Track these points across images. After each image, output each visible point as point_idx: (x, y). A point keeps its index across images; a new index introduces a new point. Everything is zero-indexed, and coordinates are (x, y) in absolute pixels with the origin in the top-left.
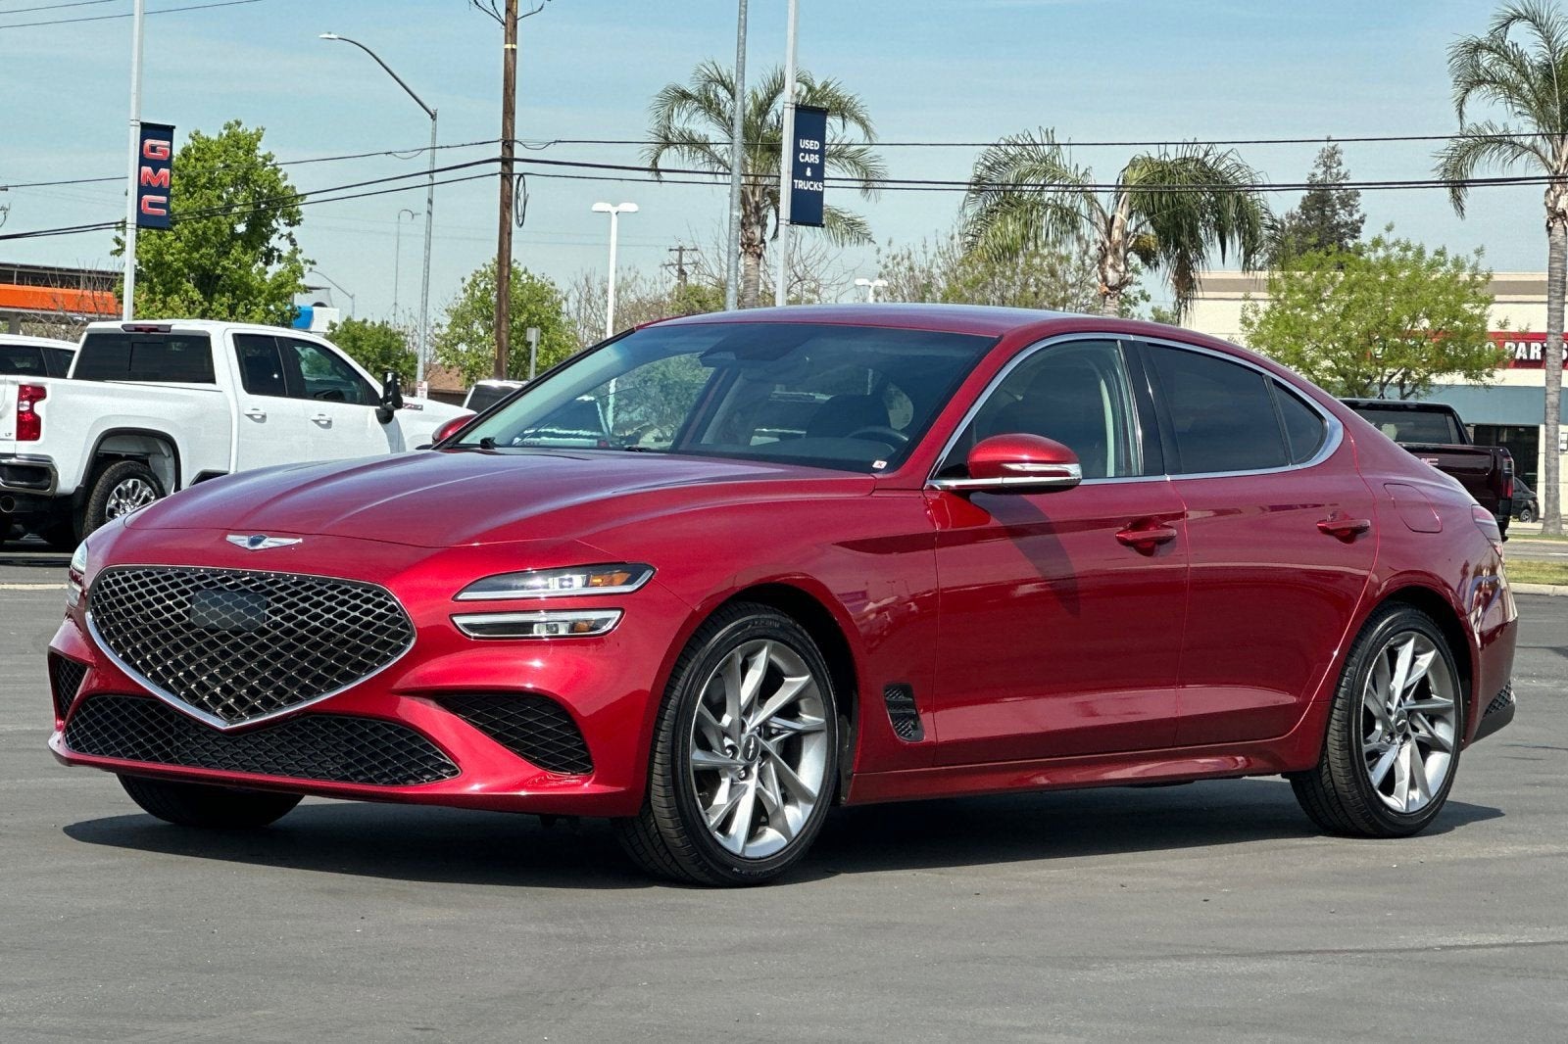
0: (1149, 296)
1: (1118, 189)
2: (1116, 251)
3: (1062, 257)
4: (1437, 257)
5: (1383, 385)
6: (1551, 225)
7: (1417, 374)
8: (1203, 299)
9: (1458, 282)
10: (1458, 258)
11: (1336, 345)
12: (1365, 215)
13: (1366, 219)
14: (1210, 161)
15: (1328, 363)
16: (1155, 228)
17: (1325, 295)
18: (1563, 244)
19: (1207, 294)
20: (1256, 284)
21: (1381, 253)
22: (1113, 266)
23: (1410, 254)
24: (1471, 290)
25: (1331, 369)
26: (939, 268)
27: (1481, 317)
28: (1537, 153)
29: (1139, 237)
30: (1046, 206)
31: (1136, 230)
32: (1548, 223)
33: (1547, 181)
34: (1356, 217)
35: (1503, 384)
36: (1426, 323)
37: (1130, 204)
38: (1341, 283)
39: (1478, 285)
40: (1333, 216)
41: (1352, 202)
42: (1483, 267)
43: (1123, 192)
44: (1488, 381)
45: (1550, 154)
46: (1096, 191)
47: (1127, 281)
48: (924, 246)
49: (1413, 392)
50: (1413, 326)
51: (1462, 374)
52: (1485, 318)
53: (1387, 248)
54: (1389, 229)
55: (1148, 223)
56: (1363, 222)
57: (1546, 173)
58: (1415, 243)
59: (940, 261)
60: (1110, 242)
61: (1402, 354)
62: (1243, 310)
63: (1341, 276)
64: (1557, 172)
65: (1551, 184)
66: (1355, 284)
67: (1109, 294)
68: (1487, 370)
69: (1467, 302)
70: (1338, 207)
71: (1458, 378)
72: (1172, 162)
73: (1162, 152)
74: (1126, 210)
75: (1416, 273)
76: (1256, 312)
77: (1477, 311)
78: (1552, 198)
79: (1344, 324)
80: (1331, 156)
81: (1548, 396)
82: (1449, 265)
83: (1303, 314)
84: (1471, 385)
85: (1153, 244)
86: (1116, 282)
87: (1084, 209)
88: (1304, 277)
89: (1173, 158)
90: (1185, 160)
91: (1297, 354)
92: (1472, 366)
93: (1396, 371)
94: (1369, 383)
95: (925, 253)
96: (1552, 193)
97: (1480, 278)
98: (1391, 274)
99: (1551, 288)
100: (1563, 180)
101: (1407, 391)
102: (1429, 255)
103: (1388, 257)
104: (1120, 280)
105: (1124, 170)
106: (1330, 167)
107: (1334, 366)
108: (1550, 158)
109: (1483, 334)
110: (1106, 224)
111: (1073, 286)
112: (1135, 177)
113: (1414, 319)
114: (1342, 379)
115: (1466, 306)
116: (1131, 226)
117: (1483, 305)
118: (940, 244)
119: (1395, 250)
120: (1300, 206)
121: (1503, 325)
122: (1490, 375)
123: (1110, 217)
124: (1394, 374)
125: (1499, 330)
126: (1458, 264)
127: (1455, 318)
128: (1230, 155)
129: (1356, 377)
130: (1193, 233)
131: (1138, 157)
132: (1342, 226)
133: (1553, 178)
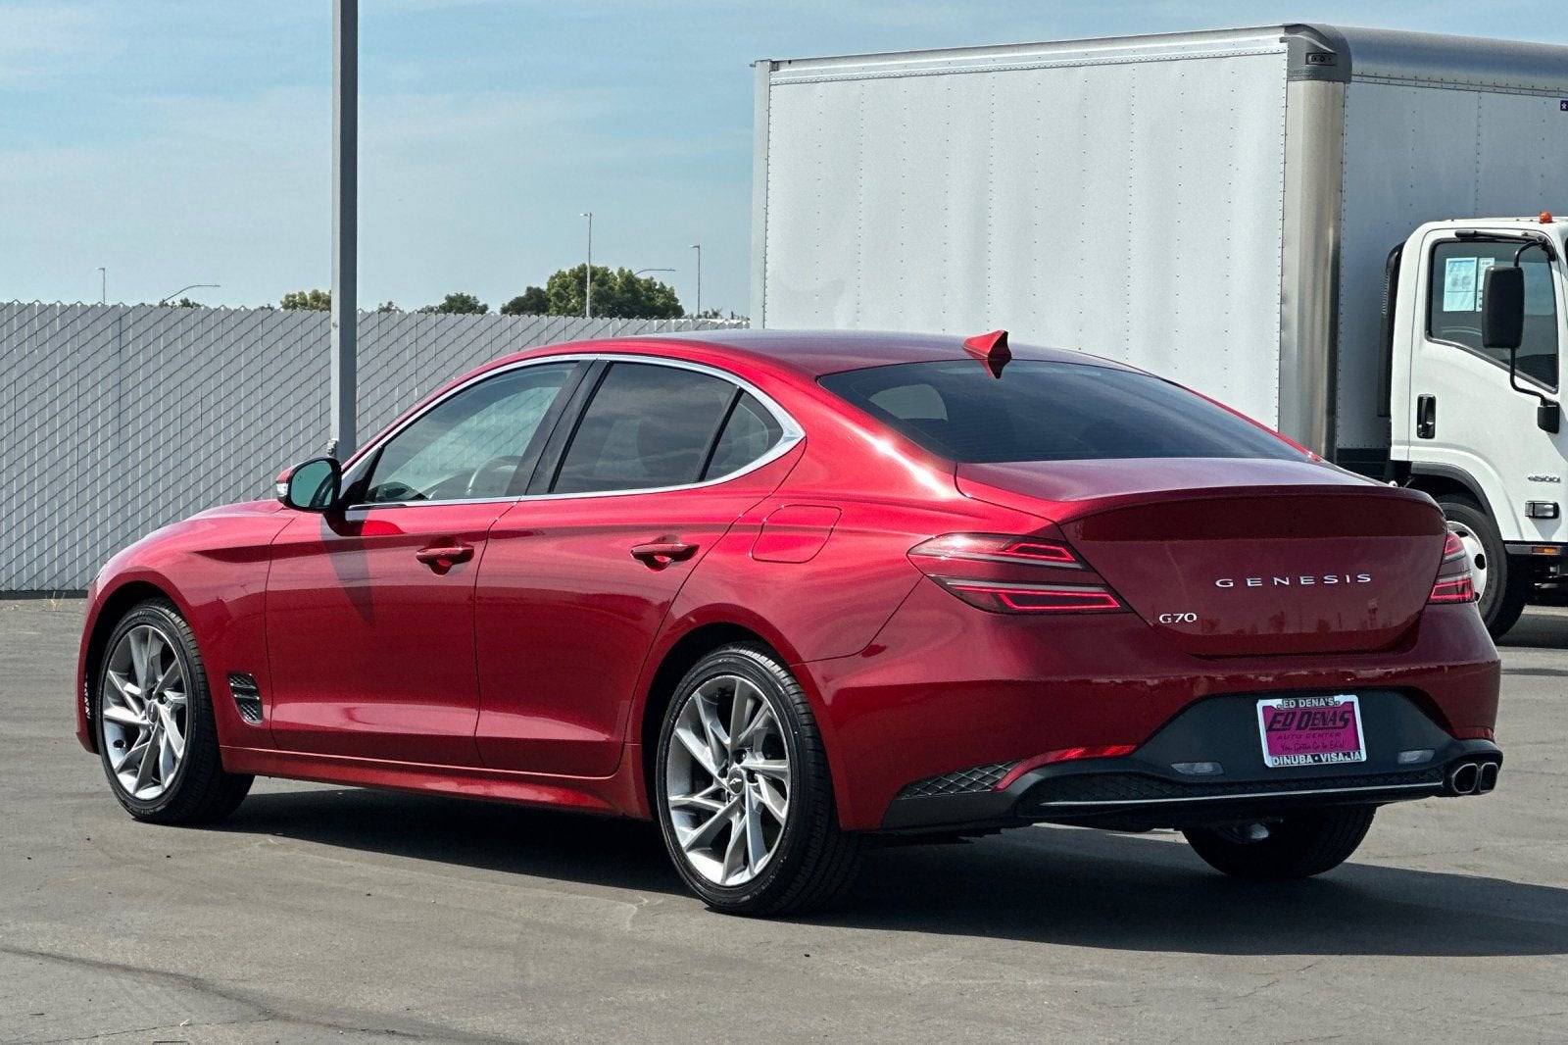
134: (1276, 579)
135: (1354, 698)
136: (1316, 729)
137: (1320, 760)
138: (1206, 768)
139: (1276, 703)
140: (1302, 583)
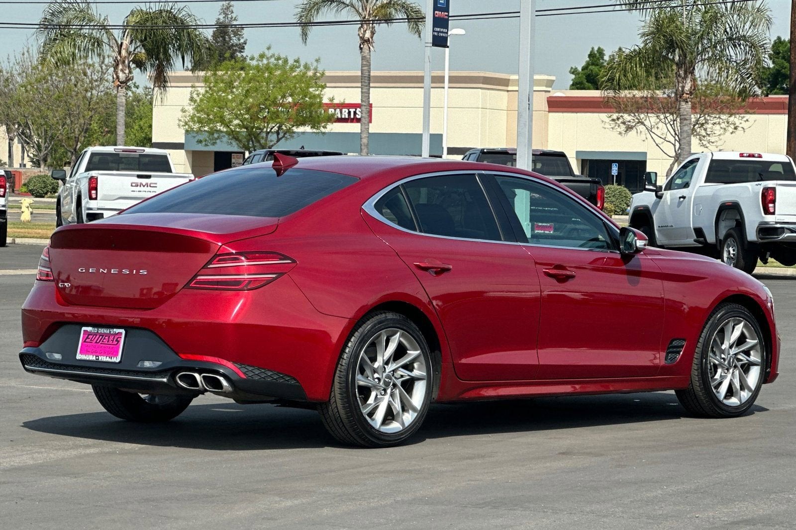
0: (138, 86)
1: (125, 27)
2: (124, 62)
3: (90, 65)
4: (295, 63)
5: (268, 133)
6: (362, 46)
7: (286, 127)
8: (171, 87)
9: (307, 77)
10: (306, 64)
11: (242, 112)
12: (247, 40)
13: (248, 42)
14: (174, 11)
15: (236, 122)
16: (144, 49)
17: (236, 84)
18: (368, 57)
19: (173, 84)
20: (198, 79)
21: (265, 61)
22: (122, 70)
23: (280, 62)
24: (314, 81)
25: (239, 125)
26: (16, 70)
27: (319, 95)
28: (354, 7)
29: (136, 54)
30: (85, 37)
31: (134, 50)
32: (360, 45)
33: (359, 23)
34: (242, 41)
35: (332, 131)
36: (290, 99)
37: (131, 36)
38: (243, 78)
39: (318, 78)
40: (230, 41)
41: (239, 33)
42: (320, 69)
43: (126, 29)
44: (323, 130)
45: (361, 8)
46: (112, 29)
47: (130, 79)
48: (8, 59)
49: (283, 137)
50: (283, 101)
51: (310, 127)
52: (321, 96)
53: (268, 58)
54: (269, 48)
55: (141, 46)
56: (246, 44)
57: (358, 18)
58: (283, 56)
59: (17, 67)
60: (120, 57)
61: (278, 117)
62: (191, 93)
63: (243, 73)
64: (365, 18)
65: (362, 24)
66: (251, 79)
67: (120, 86)
68: (323, 124)
69: (312, 87)
70: (232, 36)
71: (307, 129)
72: (154, 12)
73: (148, 7)
74: (129, 39)
75: (285, 72)
76: (198, 95)
77: (317, 93)
78: (362, 32)
79: (246, 100)
80: (228, 8)
81: (362, 140)
82: (302, 67)
83: (223, 95)
84: (314, 133)
85: (144, 59)
86: (124, 79)
87: (105, 39)
88: (224, 75)
89: (154, 10)
90: (161, 12)
91: (221, 117)
92: (314, 121)
93: (274, 125)
94: (260, 133)
95: (9, 62)
96: (362, 29)
97: (318, 74)
98: (270, 73)
99: (363, 81)
100: (367, 22)
101: (280, 136)
102: (291, 62)
103: (268, 63)
104: (126, 78)
105: (126, 17)
106: (227, 14)
107: (240, 123)
108: (361, 11)
109: (321, 105)
110: (118, 47)
111: (96, 81)
112: (133, 20)
113: (284, 97)
114: (245, 130)
115: (311, 90)
116: (132, 49)
117: (320, 89)
118: (17, 58)
119: (272, 60)
120: (212, 36)
121: (332, 99)
122: (325, 127)
123: (120, 44)
124: (274, 127)
125: (329, 102)
126: (307, 67)
127: (306, 96)
128: (185, 9)
129: (253, 129)
130: (166, 52)
131: (135, 9)
132: (234, 46)
133: (363, 21)
134: (101, 270)
135: (123, 331)
136: (103, 344)
137: (98, 359)
138: (58, 356)
139: (89, 329)
140: (112, 272)
